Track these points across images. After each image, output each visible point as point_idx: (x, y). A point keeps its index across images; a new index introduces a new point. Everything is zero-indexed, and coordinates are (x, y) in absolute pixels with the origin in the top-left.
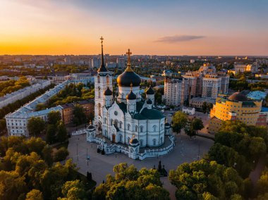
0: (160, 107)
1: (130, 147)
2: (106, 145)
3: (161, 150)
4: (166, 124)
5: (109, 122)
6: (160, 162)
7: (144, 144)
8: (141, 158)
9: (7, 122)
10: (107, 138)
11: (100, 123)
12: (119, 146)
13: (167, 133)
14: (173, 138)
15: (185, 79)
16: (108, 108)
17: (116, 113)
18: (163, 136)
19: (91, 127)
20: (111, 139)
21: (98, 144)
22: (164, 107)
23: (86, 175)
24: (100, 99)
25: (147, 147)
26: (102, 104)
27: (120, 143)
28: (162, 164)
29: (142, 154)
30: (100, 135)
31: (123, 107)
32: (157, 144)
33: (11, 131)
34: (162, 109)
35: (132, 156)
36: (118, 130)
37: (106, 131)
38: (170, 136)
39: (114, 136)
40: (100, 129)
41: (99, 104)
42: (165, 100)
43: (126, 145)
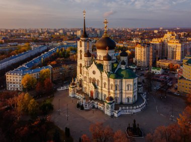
0: (132, 67)
1: (106, 104)
2: (84, 101)
3: (135, 107)
4: (139, 83)
5: (88, 80)
6: (135, 121)
7: (119, 101)
8: (116, 115)
9: (7, 78)
10: (86, 94)
11: (81, 81)
12: (96, 103)
13: (140, 91)
14: (145, 96)
15: (152, 44)
16: (87, 67)
17: (94, 72)
18: (136, 94)
19: (74, 84)
20: (90, 96)
21: (78, 99)
22: (136, 67)
23: (64, 131)
24: (82, 60)
25: (122, 104)
26: (83, 64)
27: (97, 99)
28: (136, 123)
29: (117, 111)
30: (80, 92)
31: (100, 67)
32: (131, 101)
33: (10, 85)
34: (133, 69)
35: (108, 112)
36: (96, 87)
37: (86, 88)
38: (142, 94)
39: (92, 93)
40: (81, 86)
41: (81, 64)
42: (136, 62)
43: (102, 102)
